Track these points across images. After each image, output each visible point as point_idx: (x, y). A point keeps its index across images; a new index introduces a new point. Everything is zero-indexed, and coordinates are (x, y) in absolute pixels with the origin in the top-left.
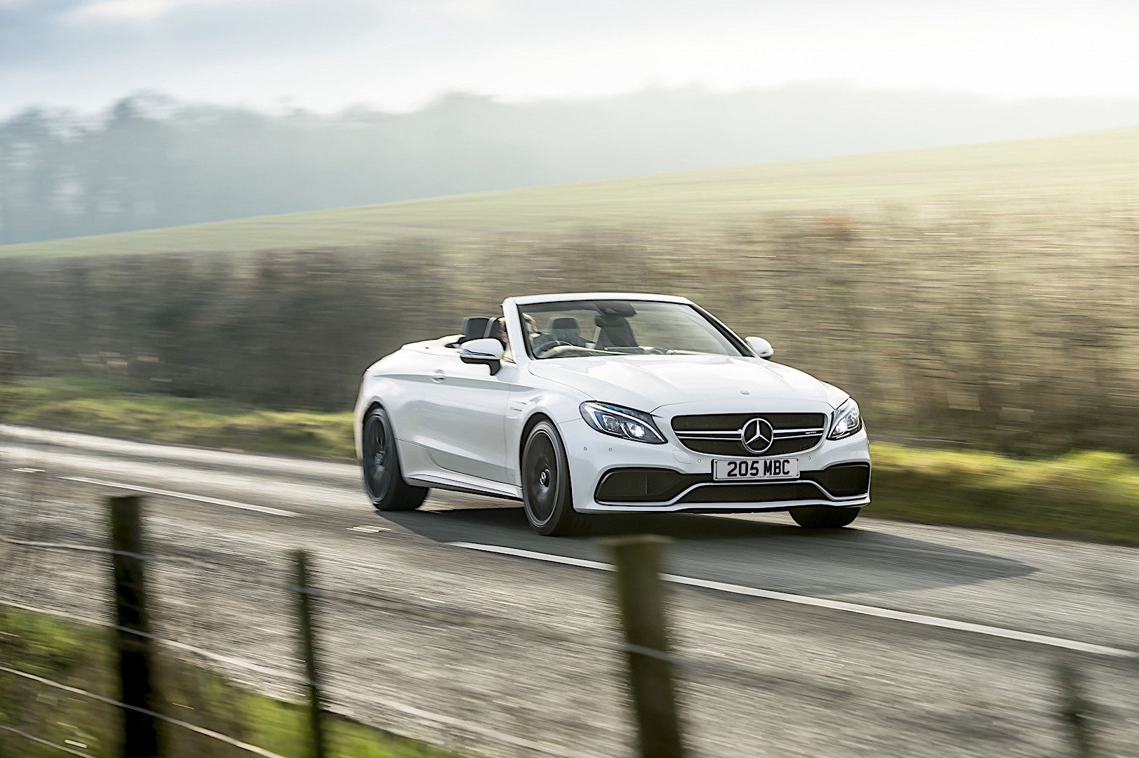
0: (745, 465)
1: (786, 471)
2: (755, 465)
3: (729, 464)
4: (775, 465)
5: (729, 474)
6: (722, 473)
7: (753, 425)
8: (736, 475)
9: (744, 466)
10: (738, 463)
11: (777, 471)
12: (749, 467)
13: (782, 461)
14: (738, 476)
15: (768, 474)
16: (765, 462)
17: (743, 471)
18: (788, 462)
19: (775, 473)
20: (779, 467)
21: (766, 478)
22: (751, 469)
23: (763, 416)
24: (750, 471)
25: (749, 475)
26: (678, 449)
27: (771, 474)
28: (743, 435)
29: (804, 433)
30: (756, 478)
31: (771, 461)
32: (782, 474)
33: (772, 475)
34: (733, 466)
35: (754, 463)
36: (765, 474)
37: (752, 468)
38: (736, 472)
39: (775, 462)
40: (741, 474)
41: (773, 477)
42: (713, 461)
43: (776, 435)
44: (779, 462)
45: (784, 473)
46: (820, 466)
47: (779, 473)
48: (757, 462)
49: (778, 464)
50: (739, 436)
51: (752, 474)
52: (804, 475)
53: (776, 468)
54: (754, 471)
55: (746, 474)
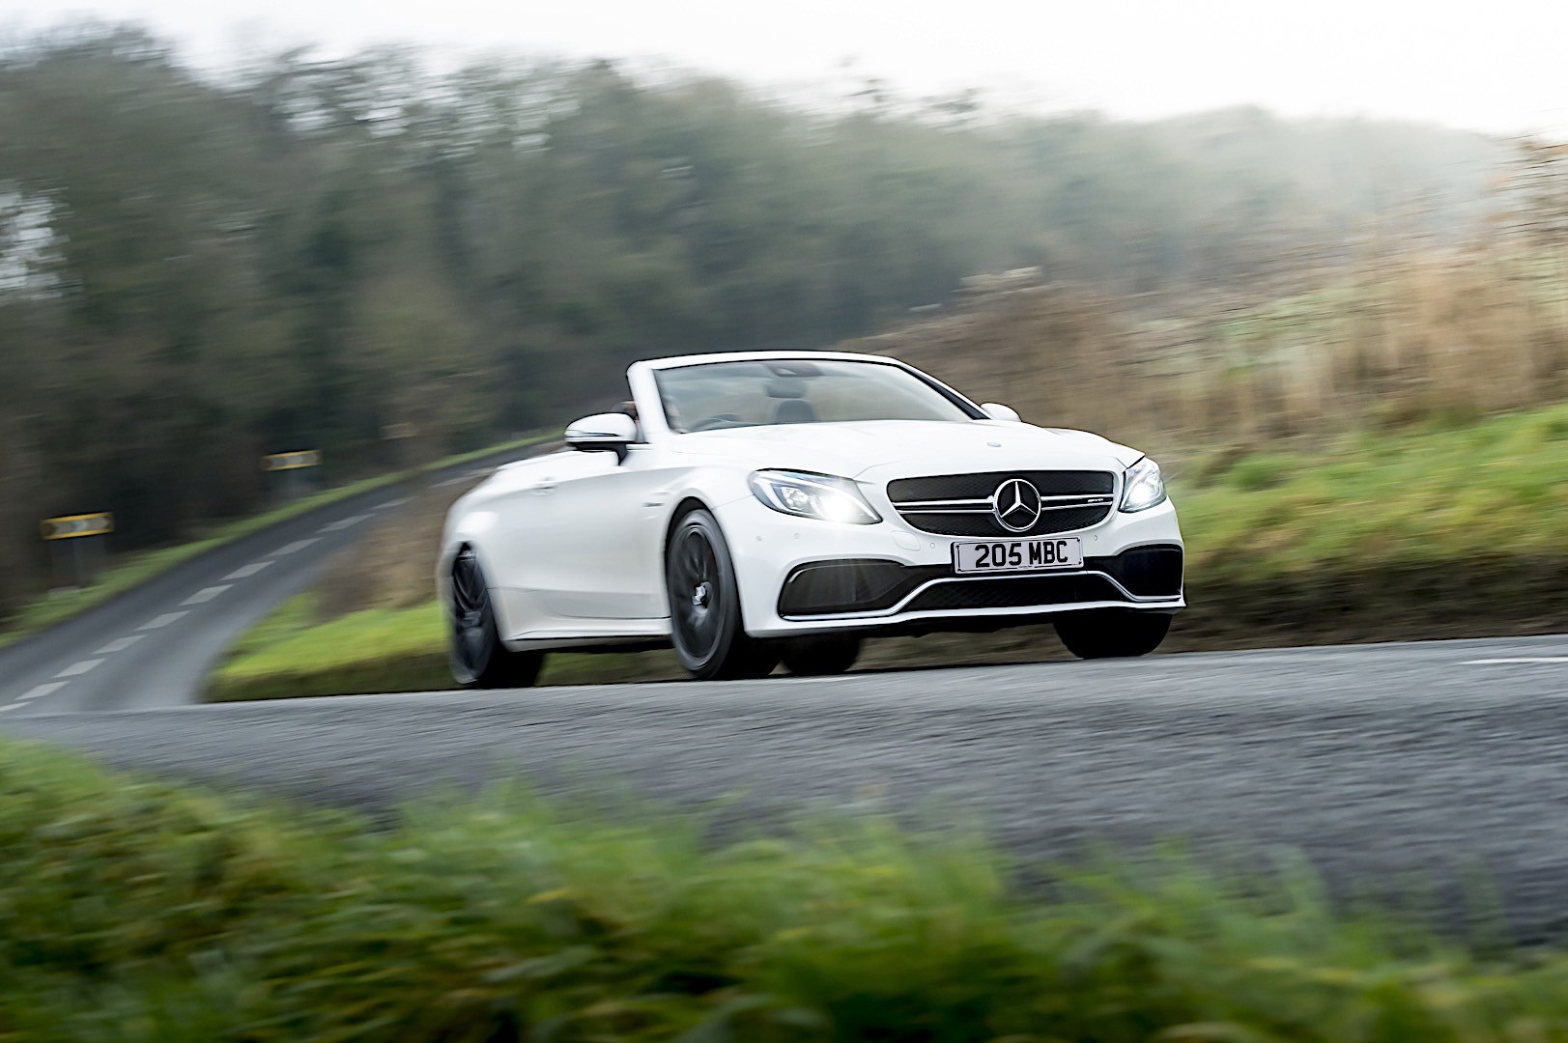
0: (1000, 549)
1: (1062, 557)
2: (1016, 550)
3: (977, 548)
4: (1046, 548)
5: (978, 564)
6: (967, 562)
7: (1009, 489)
8: (987, 565)
9: (999, 551)
10: (990, 546)
11: (1050, 557)
12: (1007, 553)
13: (1055, 543)
14: (992, 566)
15: (1036, 562)
16: (1031, 545)
17: (999, 560)
18: (1065, 544)
19: (1046, 561)
20: (1052, 552)
21: (1033, 568)
22: (1010, 556)
23: (1024, 475)
24: (1008, 559)
25: (1007, 565)
26: (900, 529)
27: (1040, 562)
28: (995, 505)
29: (1085, 501)
30: (1019, 568)
31: (1039, 544)
32: (1056, 562)
33: (1043, 564)
34: (982, 551)
35: (1013, 546)
36: (1031, 563)
37: (1012, 554)
38: (989, 560)
39: (1046, 544)
40: (995, 564)
41: (1044, 566)
42: (952, 545)
43: (1044, 504)
44: (1052, 545)
45: (1060, 560)
46: (1111, 550)
47: (1052, 561)
48: (1019, 545)
49: (1049, 548)
50: (990, 506)
51: (1011, 563)
52: (1090, 562)
53: (1047, 553)
54: (1015, 559)
55: (1003, 563)
